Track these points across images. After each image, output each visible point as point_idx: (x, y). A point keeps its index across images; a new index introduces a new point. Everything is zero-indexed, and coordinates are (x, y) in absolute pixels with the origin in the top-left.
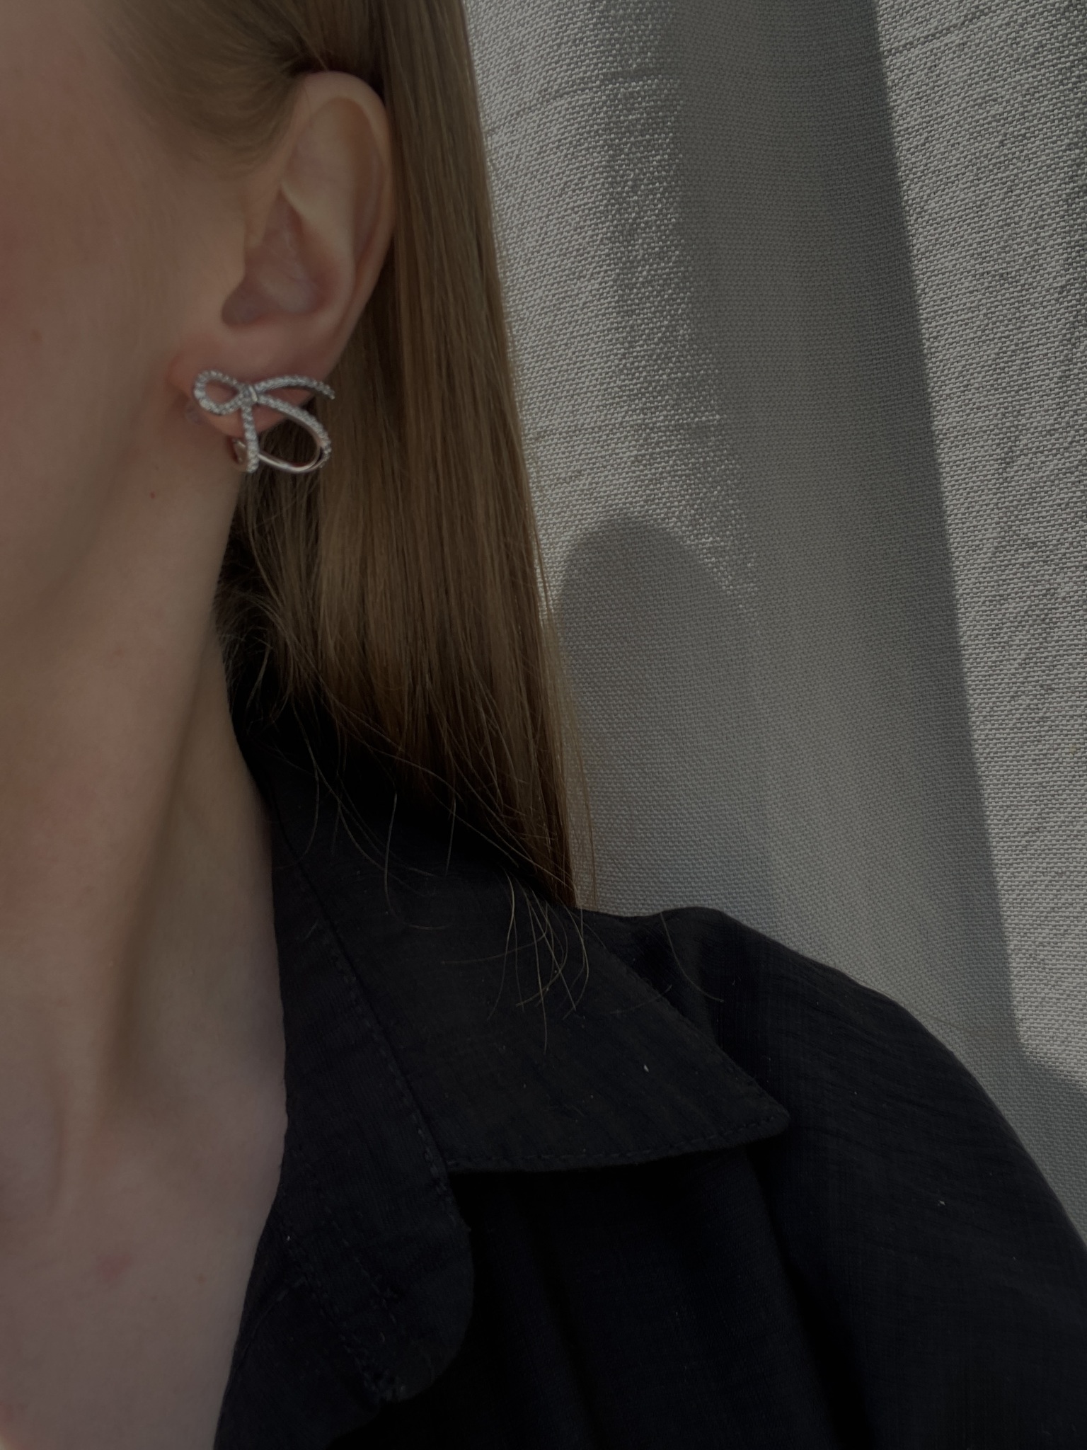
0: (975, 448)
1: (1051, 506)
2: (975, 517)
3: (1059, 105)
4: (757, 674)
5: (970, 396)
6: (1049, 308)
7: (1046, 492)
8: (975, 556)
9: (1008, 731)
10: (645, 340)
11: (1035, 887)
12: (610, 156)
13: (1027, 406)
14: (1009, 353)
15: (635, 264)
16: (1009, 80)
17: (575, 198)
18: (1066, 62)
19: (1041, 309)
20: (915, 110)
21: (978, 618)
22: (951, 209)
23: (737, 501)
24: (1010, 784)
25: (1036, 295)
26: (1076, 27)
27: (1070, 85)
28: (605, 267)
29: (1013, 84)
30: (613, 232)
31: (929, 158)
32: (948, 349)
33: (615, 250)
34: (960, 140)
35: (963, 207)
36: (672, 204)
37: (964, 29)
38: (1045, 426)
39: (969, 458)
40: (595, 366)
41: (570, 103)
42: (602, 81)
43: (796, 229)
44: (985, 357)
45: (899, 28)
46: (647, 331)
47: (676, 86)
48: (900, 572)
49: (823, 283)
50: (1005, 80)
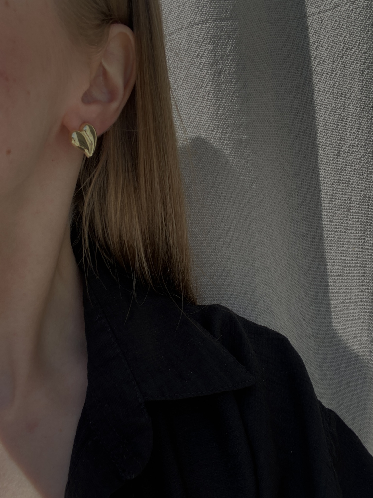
0: (328, 150)
1: (351, 170)
2: (326, 173)
3: (362, 39)
4: (255, 222)
5: (327, 133)
6: (354, 105)
7: (350, 166)
8: (326, 186)
9: (333, 243)
10: (223, 110)
11: (339, 293)
12: (214, 46)
13: (345, 137)
14: (341, 120)
15: (221, 84)
16: (346, 29)
17: (201, 60)
18: (364, 25)
19: (352, 106)
20: (314, 36)
21: (325, 206)
22: (324, 70)
23: (251, 165)
24: (333, 260)
25: (350, 101)
26: (368, 13)
27: (365, 33)
28: (211, 84)
29: (347, 31)
30: (214, 72)
31: (318, 53)
32: (320, 117)
33: (214, 78)
34: (328, 47)
35: (328, 70)
36: (234, 64)
37: (332, 11)
38: (351, 144)
39: (326, 153)
40: (206, 117)
41: (201, 27)
42: (212, 21)
43: (273, 74)
44: (333, 120)
45: (310, 8)
46: (224, 107)
47: (237, 24)
48: (301, 190)
49: (281, 93)
50: (344, 29)
